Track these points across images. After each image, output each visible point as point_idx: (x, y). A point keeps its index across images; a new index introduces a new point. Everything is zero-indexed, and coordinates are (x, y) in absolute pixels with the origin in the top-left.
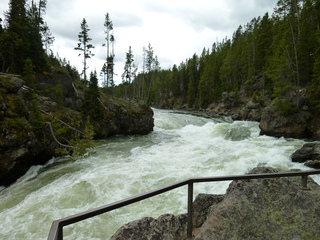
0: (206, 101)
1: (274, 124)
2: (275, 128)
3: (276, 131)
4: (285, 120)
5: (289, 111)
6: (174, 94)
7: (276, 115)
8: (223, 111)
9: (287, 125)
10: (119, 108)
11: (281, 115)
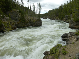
0: (63, 18)
1: (72, 25)
2: (73, 26)
3: (73, 27)
4: (76, 24)
5: (77, 21)
6: (56, 16)
7: (73, 22)
8: (65, 20)
9: (76, 25)
10: (31, 20)
11: (75, 22)
